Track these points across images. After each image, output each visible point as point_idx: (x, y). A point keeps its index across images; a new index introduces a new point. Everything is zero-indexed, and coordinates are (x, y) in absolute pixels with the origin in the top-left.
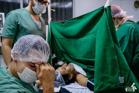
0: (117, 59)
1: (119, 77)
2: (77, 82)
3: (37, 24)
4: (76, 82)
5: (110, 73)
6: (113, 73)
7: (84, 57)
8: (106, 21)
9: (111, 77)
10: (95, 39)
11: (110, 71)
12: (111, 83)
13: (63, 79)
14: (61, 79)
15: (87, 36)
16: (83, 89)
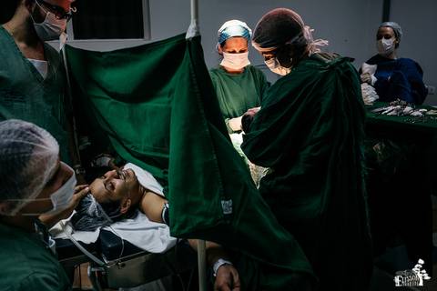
0: (216, 162)
1: (223, 202)
2: (143, 212)
3: (36, 65)
4: (140, 214)
5: (201, 193)
6: (209, 194)
7: (155, 151)
8: (190, 74)
9: (205, 202)
10: (170, 109)
11: (201, 189)
12: (206, 215)
13: (104, 213)
14: (100, 212)
15: (158, 100)
16: (156, 228)
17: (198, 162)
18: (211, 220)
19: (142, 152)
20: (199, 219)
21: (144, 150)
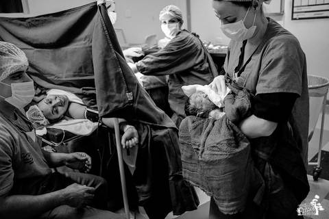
0: (121, 72)
1: (127, 94)
5: (115, 90)
6: (119, 90)
9: (117, 95)
11: (115, 87)
12: (119, 102)
15: (75, 44)
16: (82, 122)
17: (112, 73)
18: (122, 104)
19: (64, 79)
20: (115, 105)
21: (66, 77)
